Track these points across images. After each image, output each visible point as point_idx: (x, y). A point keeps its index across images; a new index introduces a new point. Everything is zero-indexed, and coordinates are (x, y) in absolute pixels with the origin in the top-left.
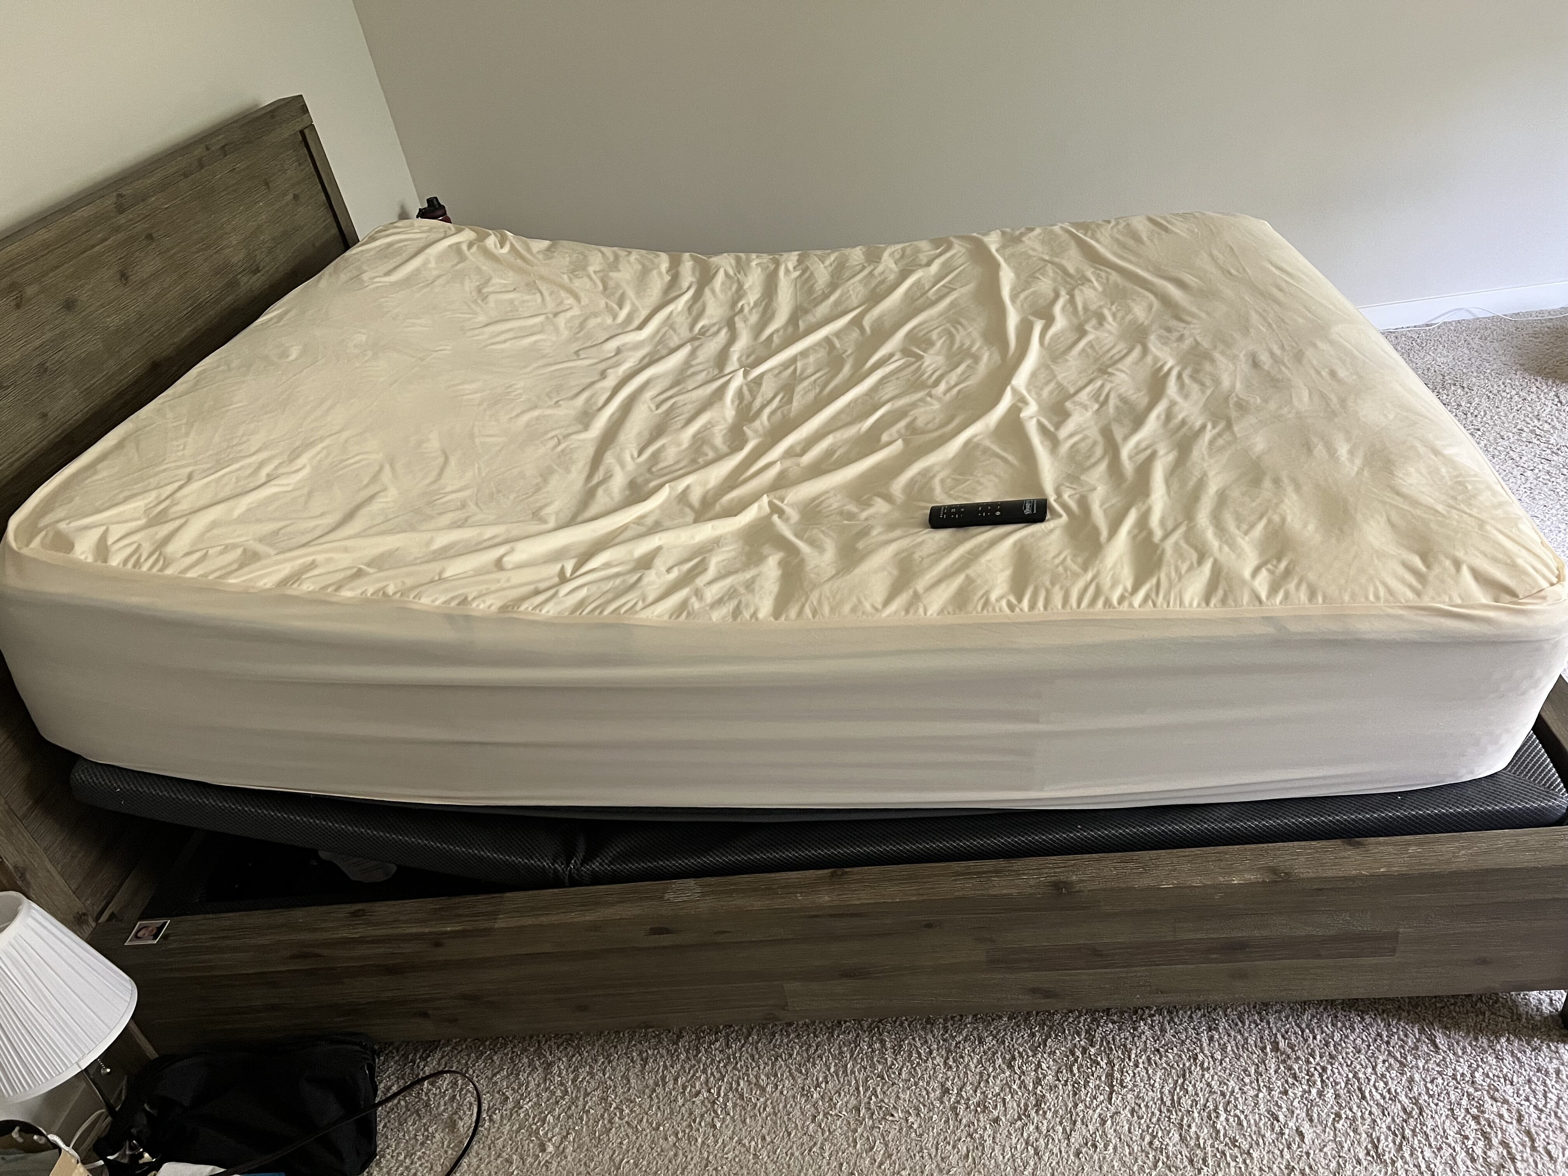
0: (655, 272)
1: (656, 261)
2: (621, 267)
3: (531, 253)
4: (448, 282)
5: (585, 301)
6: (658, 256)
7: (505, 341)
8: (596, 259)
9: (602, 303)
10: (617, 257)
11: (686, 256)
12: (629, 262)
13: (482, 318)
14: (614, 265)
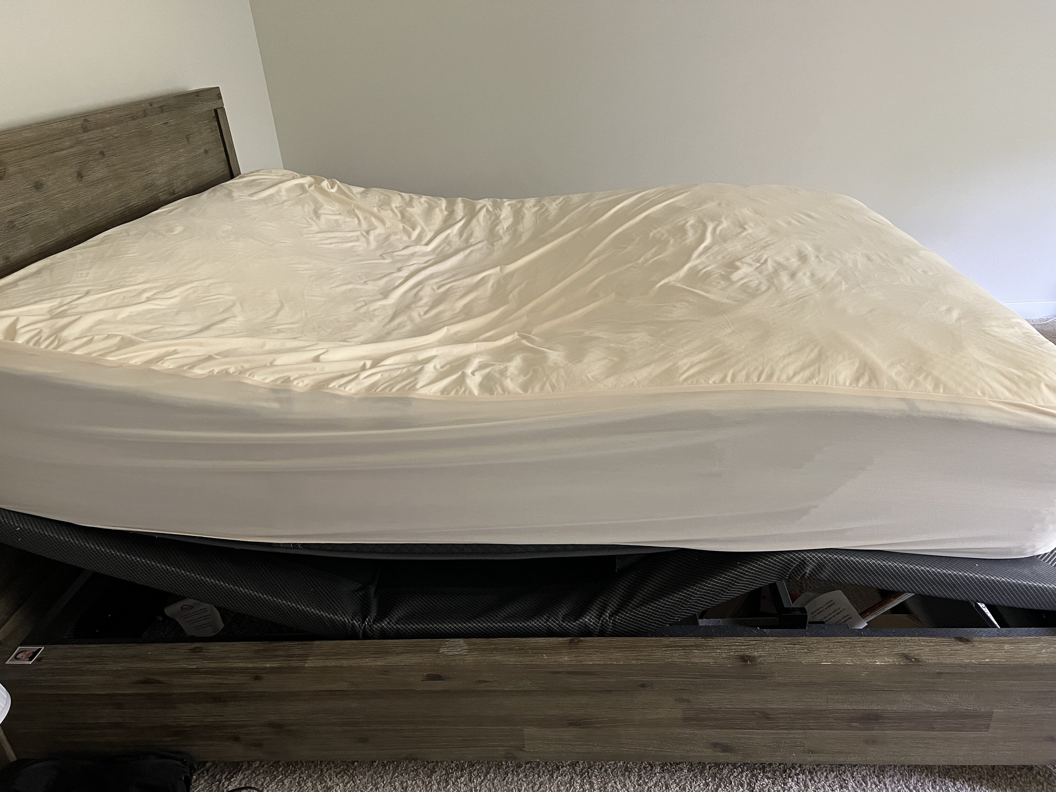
0: (437, 210)
1: (439, 202)
2: (414, 204)
3: (352, 193)
4: (293, 205)
5: (388, 224)
6: (440, 200)
7: (331, 244)
8: (397, 200)
9: (401, 226)
10: (411, 199)
11: (460, 199)
12: (420, 202)
13: (315, 228)
14: (410, 203)
